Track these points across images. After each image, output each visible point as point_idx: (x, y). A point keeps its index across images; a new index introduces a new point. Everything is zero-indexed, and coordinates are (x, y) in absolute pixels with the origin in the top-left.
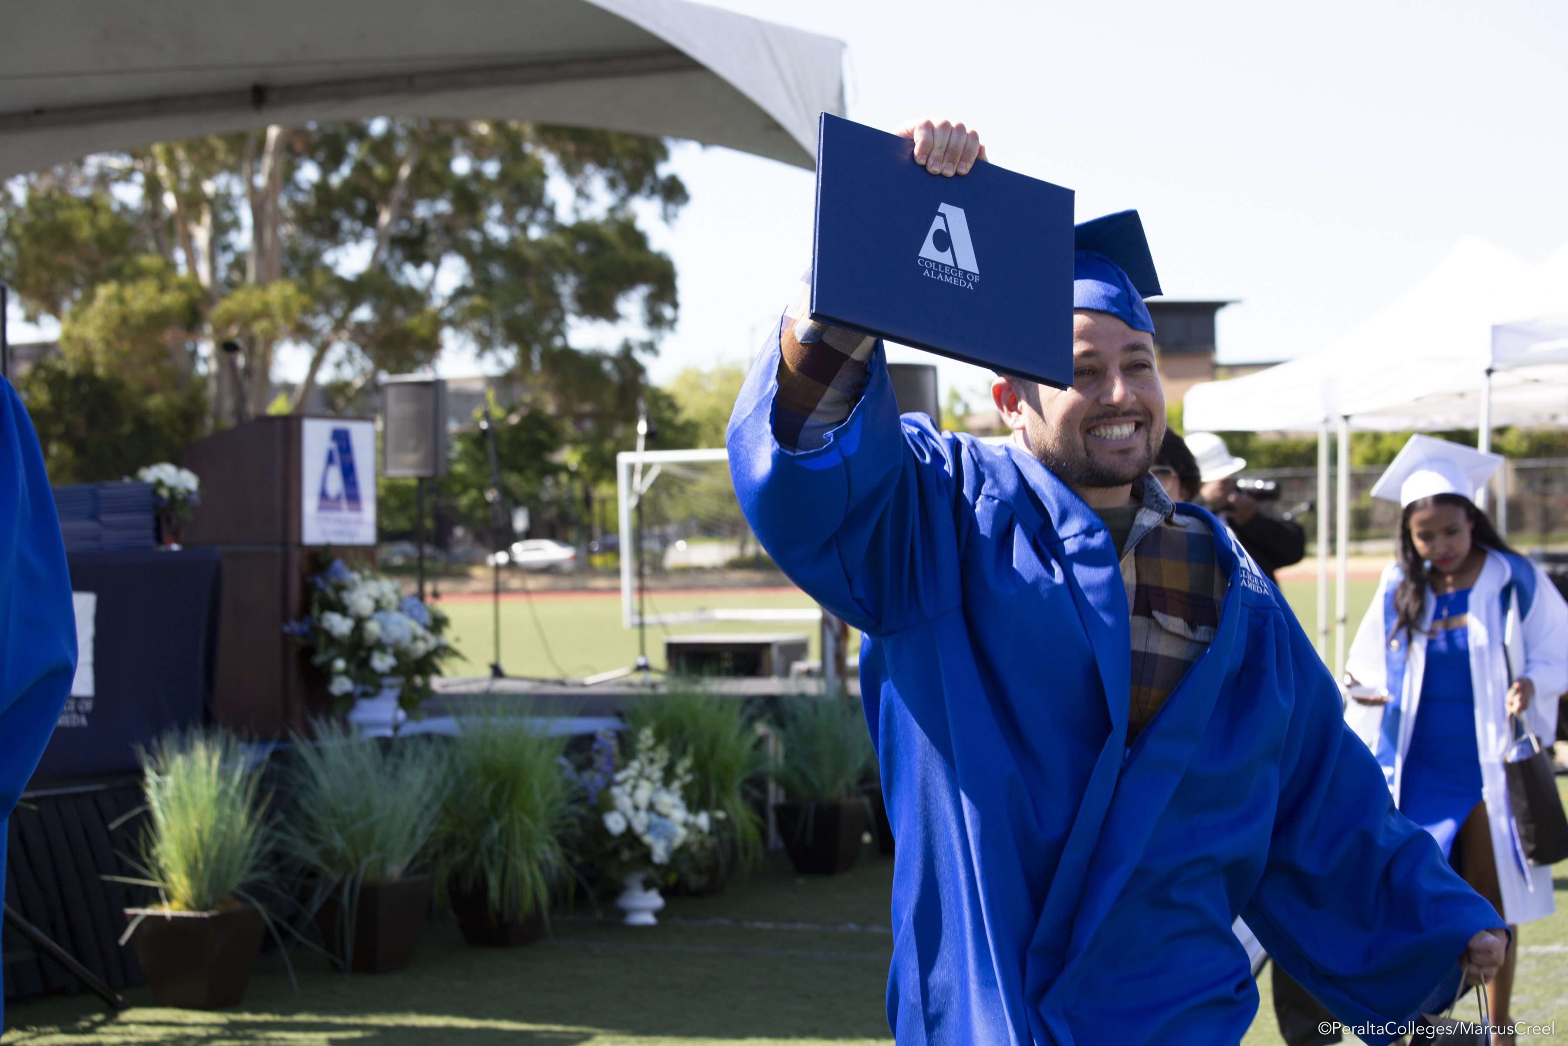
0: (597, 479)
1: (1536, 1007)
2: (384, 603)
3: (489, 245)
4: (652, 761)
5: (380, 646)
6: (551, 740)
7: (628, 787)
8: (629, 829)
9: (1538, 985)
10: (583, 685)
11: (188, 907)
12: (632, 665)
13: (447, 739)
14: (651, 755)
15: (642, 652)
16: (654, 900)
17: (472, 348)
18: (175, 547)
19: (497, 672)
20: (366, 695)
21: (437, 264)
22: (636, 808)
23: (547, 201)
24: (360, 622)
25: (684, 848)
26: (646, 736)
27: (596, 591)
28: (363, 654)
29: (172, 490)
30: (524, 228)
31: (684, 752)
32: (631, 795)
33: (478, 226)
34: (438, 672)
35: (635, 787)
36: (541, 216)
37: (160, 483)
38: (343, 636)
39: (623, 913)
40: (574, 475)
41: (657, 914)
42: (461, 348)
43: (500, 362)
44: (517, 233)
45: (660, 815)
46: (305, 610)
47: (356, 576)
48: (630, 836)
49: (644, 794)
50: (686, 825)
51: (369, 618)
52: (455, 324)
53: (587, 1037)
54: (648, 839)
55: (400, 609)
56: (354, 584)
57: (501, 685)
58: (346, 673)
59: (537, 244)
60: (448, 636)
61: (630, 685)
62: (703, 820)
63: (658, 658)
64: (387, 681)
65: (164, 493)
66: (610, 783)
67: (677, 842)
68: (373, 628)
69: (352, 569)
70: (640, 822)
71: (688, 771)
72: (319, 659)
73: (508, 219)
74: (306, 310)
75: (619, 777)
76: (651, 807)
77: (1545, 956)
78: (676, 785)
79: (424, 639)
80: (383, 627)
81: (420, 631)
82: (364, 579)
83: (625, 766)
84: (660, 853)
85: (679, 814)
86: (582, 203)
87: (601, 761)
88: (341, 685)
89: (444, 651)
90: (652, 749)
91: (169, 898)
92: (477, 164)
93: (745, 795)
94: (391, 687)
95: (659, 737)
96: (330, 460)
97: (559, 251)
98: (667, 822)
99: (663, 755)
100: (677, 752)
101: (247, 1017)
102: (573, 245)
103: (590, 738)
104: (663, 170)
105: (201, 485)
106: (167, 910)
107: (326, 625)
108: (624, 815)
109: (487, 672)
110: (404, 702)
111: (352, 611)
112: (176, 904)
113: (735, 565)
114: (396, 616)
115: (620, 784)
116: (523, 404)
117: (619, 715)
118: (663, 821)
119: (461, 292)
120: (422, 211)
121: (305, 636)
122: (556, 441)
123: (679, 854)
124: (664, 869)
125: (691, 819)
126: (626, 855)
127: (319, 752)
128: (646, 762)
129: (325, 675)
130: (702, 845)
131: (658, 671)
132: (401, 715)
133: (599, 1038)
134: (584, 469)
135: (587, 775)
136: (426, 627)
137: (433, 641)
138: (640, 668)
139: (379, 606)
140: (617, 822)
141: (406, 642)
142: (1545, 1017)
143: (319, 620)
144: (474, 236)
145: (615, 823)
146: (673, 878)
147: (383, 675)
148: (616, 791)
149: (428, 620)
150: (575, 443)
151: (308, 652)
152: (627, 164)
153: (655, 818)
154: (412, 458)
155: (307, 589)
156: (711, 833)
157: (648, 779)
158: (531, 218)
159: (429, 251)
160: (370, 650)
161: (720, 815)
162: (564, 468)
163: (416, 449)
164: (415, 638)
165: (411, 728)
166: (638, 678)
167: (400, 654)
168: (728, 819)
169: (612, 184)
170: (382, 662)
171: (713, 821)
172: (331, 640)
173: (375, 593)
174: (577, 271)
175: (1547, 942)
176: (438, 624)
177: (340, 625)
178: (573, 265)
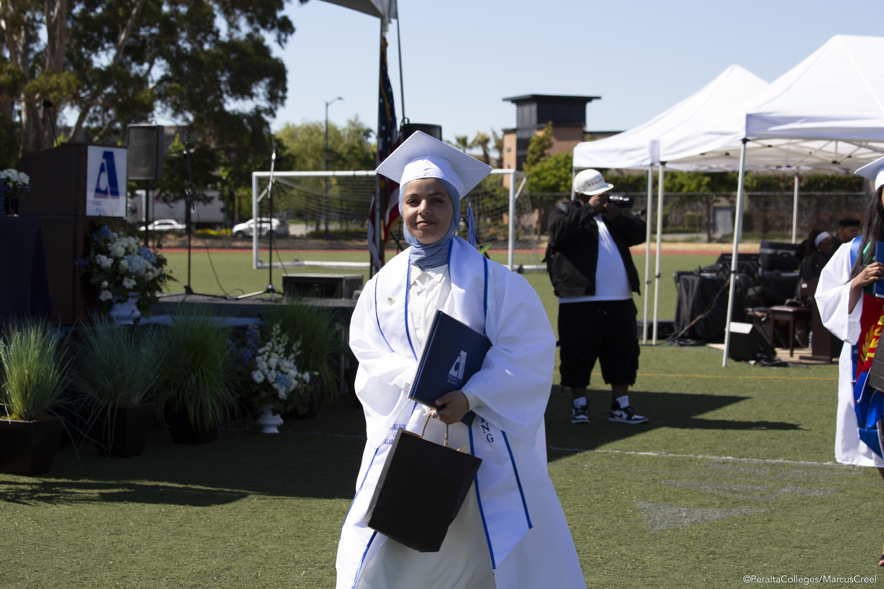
0: (238, 186)
1: (772, 493)
2: (131, 250)
3: (180, 53)
4: (279, 343)
5: (128, 274)
6: (224, 329)
7: (266, 357)
8: (266, 380)
9: (771, 481)
10: (237, 299)
11: (21, 417)
12: (265, 290)
13: (166, 327)
14: (278, 339)
15: (271, 283)
16: (279, 420)
17: (170, 111)
18: (16, 215)
19: (189, 290)
20: (120, 301)
21: (152, 64)
22: (270, 369)
23: (215, 30)
24: (117, 260)
25: (296, 390)
26: (277, 328)
27: (236, 248)
28: (118, 278)
29: (14, 183)
30: (201, 44)
31: (297, 339)
32: (267, 361)
33: (174, 43)
34: (160, 290)
35: (269, 357)
36: (210, 38)
37: (8, 179)
38: (107, 267)
39: (261, 427)
40: (225, 183)
41: (279, 428)
42: (164, 111)
43: (186, 120)
44: (196, 45)
45: (283, 372)
46: (86, 253)
47: (115, 235)
48: (266, 384)
49: (274, 361)
50: (296, 378)
51: (123, 258)
52: (162, 97)
53: (245, 496)
54: (275, 386)
55: (139, 254)
56: (115, 239)
57: (190, 298)
58: (108, 288)
59: (207, 53)
60: (166, 269)
61: (263, 300)
62: (306, 376)
63: (278, 285)
64: (131, 294)
65: (11, 185)
66: (256, 354)
67: (292, 388)
68: (124, 263)
69: (113, 231)
70: (272, 376)
71: (299, 349)
72: (93, 281)
73: (190, 39)
74: (79, 88)
75: (260, 351)
76: (278, 368)
77: (774, 465)
78: (292, 356)
79: (153, 271)
80: (130, 264)
81: (150, 266)
82: (119, 236)
83: (264, 345)
84: (282, 393)
85: (293, 373)
86: (233, 30)
87: (250, 342)
88: (106, 296)
89: (163, 277)
90: (279, 336)
91: (11, 413)
92: (174, 7)
93: (329, 362)
94: (133, 297)
95: (283, 330)
96: (102, 170)
97: (220, 57)
98: (287, 377)
99: (285, 339)
100: (293, 338)
101: (53, 480)
102: (228, 54)
103: (245, 328)
104: (280, 14)
105: (30, 181)
106: (9, 419)
107: (98, 261)
108: (263, 372)
109: (184, 291)
110: (140, 306)
111: (113, 254)
112: (14, 416)
113: (313, 236)
114: (137, 258)
115: (261, 355)
116: (198, 143)
117: (260, 316)
118: (284, 375)
119: (164, 79)
120: (143, 32)
121: (86, 268)
122: (215, 164)
123: (293, 394)
124: (286, 402)
125: (300, 375)
126: (263, 394)
127: (95, 332)
128: (275, 343)
129: (97, 290)
130: (305, 389)
131: (279, 293)
132: (138, 313)
133: (251, 496)
134: (230, 179)
135: (243, 350)
136: (153, 264)
137: (157, 272)
138: (268, 291)
139: (127, 252)
140: (259, 377)
141: (143, 273)
142: (776, 498)
143: (95, 259)
144: (172, 48)
145: (258, 377)
146: (289, 408)
147: (129, 290)
148: (259, 358)
149: (154, 260)
150: (225, 165)
151: (87, 277)
152: (260, 11)
153: (280, 375)
154: (143, 170)
155: (88, 241)
156: (310, 383)
157: (276, 352)
158: (205, 38)
159: (148, 56)
160: (123, 276)
161: (316, 373)
162: (220, 179)
163: (145, 165)
164: (147, 270)
165: (143, 321)
166: (268, 295)
167: (139, 278)
168: (320, 376)
169: (250, 21)
170: (129, 283)
171: (312, 376)
172: (101, 269)
173: (126, 245)
174: (230, 70)
175: (775, 457)
176: (161, 262)
177: (106, 262)
178: (227, 66)
